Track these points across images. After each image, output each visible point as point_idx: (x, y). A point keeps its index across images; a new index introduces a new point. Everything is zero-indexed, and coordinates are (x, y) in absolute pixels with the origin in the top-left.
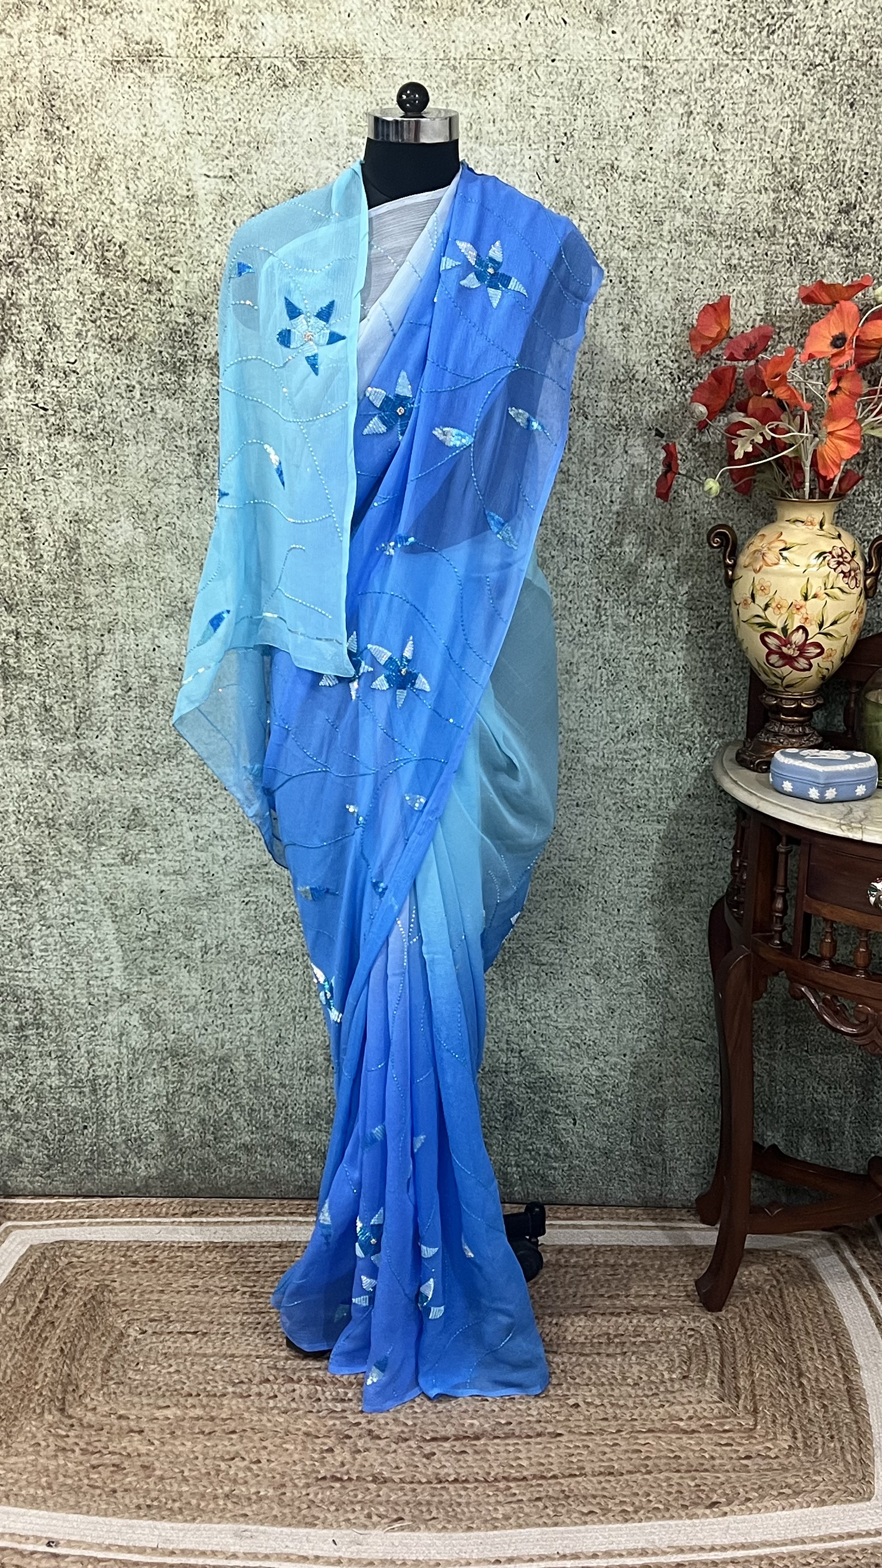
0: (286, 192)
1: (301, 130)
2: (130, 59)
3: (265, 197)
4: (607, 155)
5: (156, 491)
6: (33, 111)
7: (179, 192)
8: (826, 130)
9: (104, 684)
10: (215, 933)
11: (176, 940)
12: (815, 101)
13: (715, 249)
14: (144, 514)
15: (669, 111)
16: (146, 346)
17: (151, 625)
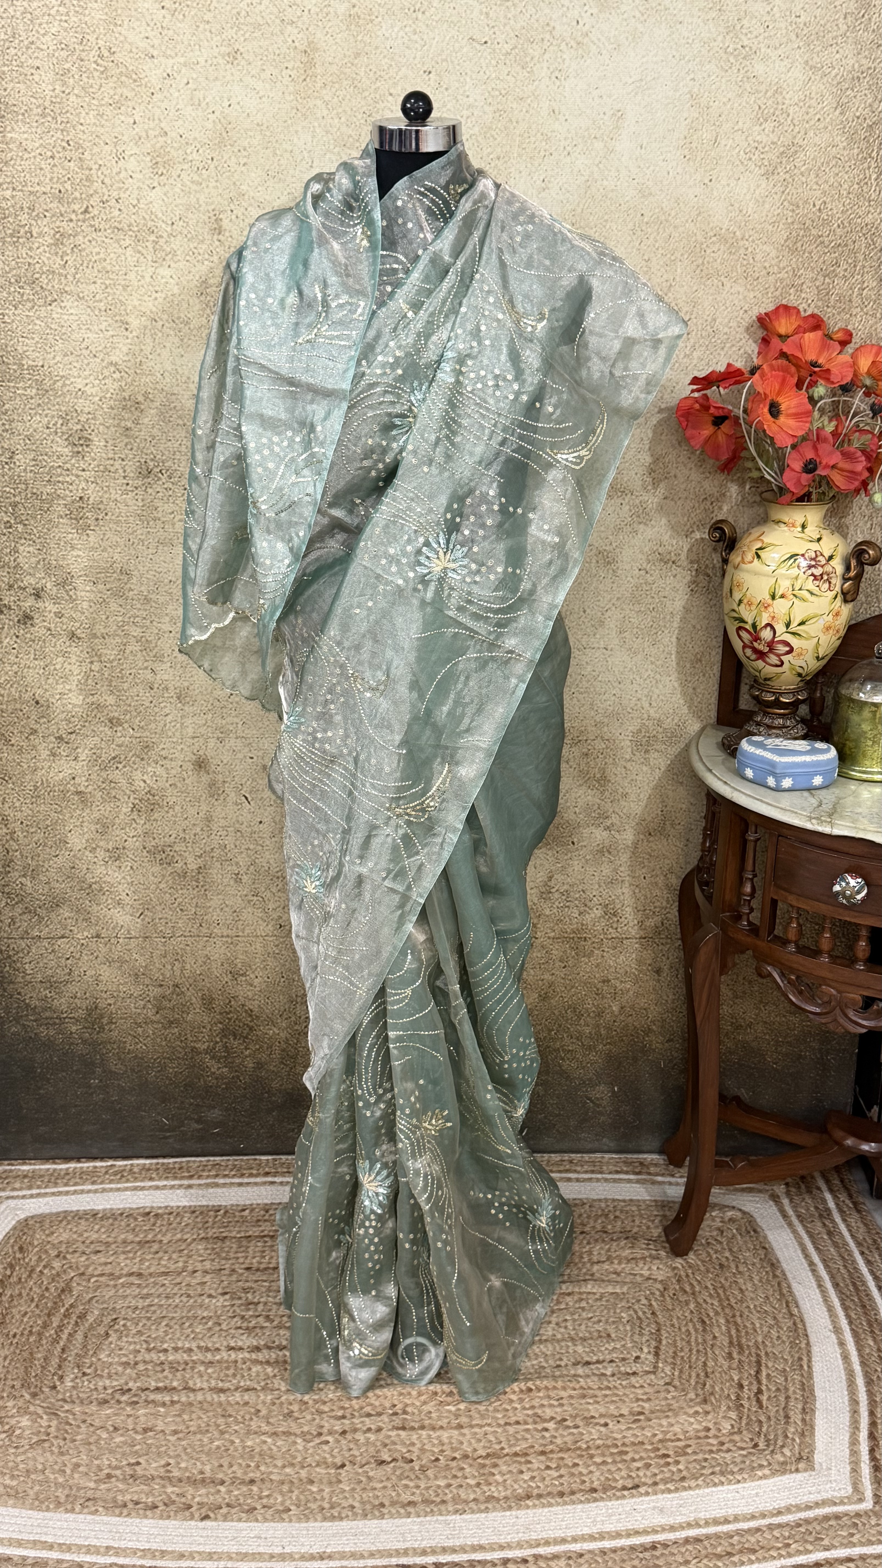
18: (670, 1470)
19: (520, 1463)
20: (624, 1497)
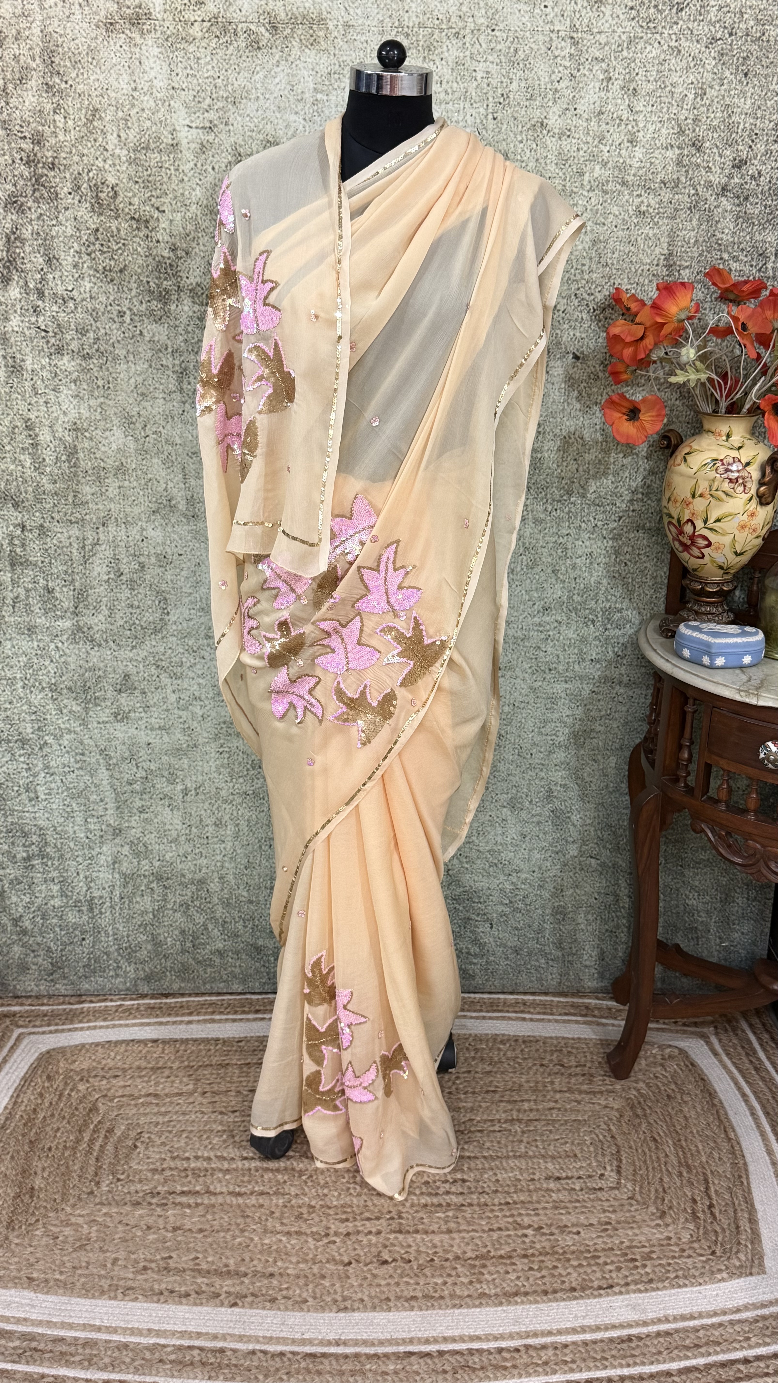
0: (259, 142)
1: (271, 87)
2: (122, 22)
3: (240, 146)
4: (537, 114)
5: (144, 404)
6: (34, 66)
7: (165, 140)
8: (723, 96)
9: (99, 569)
10: (194, 778)
11: (161, 785)
12: (715, 70)
13: (627, 197)
14: (134, 423)
15: (591, 76)
16: (134, 277)
17: (140, 520)
18: (639, 1273)
19: (505, 1264)
20: (600, 1295)
